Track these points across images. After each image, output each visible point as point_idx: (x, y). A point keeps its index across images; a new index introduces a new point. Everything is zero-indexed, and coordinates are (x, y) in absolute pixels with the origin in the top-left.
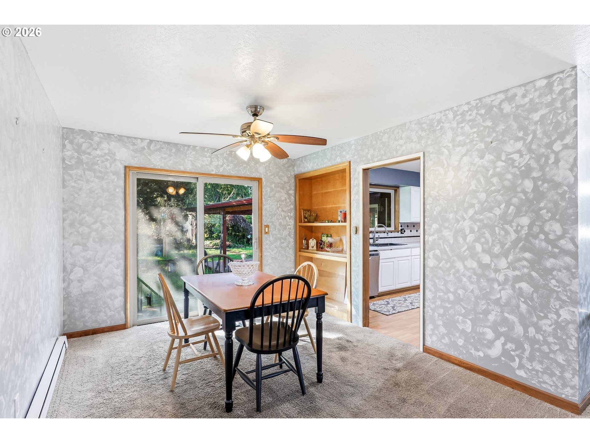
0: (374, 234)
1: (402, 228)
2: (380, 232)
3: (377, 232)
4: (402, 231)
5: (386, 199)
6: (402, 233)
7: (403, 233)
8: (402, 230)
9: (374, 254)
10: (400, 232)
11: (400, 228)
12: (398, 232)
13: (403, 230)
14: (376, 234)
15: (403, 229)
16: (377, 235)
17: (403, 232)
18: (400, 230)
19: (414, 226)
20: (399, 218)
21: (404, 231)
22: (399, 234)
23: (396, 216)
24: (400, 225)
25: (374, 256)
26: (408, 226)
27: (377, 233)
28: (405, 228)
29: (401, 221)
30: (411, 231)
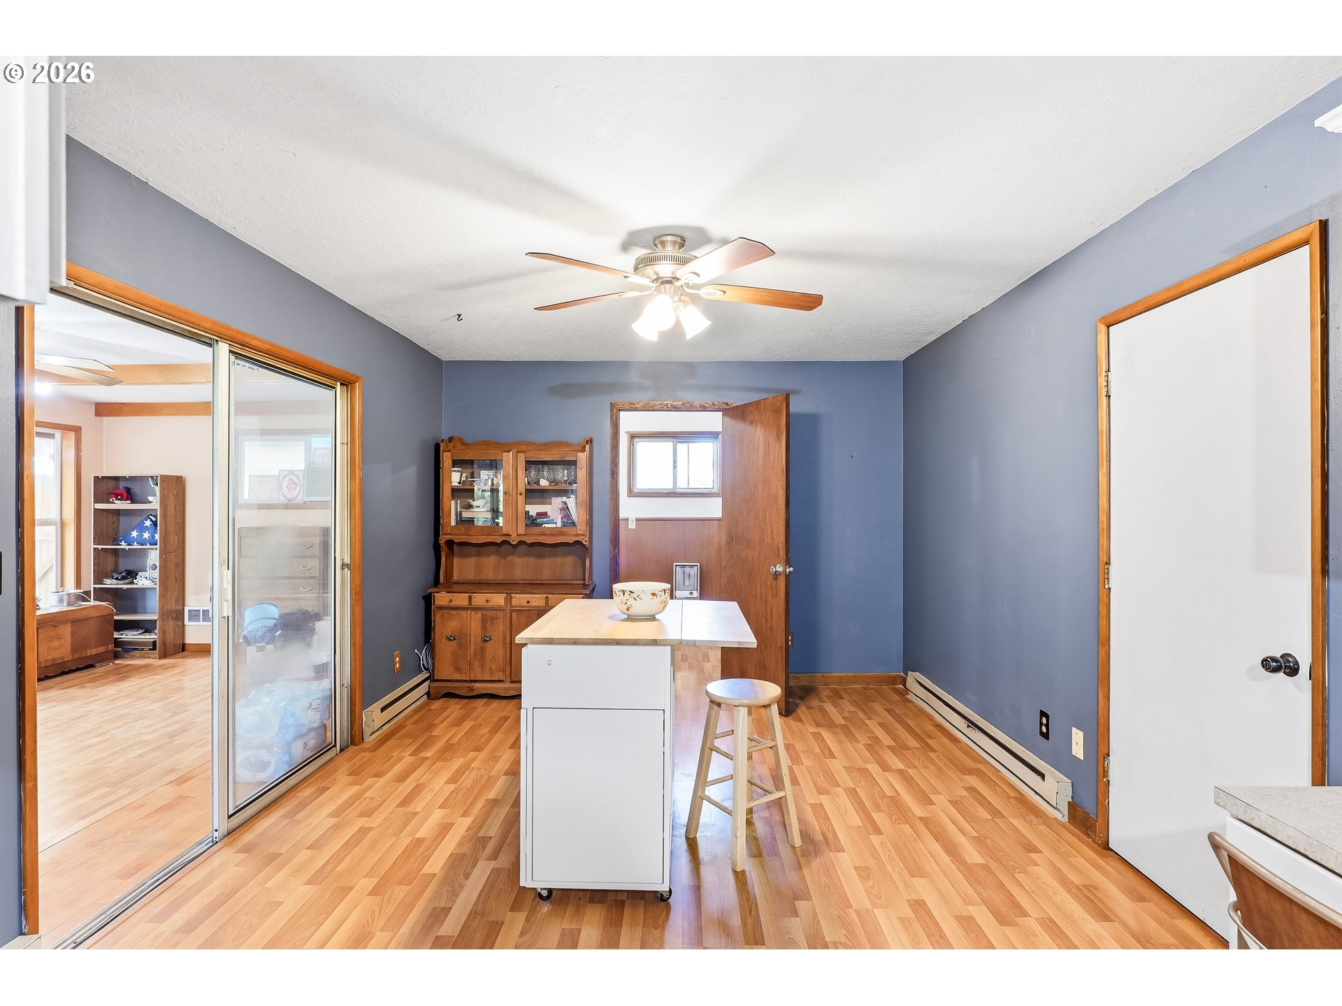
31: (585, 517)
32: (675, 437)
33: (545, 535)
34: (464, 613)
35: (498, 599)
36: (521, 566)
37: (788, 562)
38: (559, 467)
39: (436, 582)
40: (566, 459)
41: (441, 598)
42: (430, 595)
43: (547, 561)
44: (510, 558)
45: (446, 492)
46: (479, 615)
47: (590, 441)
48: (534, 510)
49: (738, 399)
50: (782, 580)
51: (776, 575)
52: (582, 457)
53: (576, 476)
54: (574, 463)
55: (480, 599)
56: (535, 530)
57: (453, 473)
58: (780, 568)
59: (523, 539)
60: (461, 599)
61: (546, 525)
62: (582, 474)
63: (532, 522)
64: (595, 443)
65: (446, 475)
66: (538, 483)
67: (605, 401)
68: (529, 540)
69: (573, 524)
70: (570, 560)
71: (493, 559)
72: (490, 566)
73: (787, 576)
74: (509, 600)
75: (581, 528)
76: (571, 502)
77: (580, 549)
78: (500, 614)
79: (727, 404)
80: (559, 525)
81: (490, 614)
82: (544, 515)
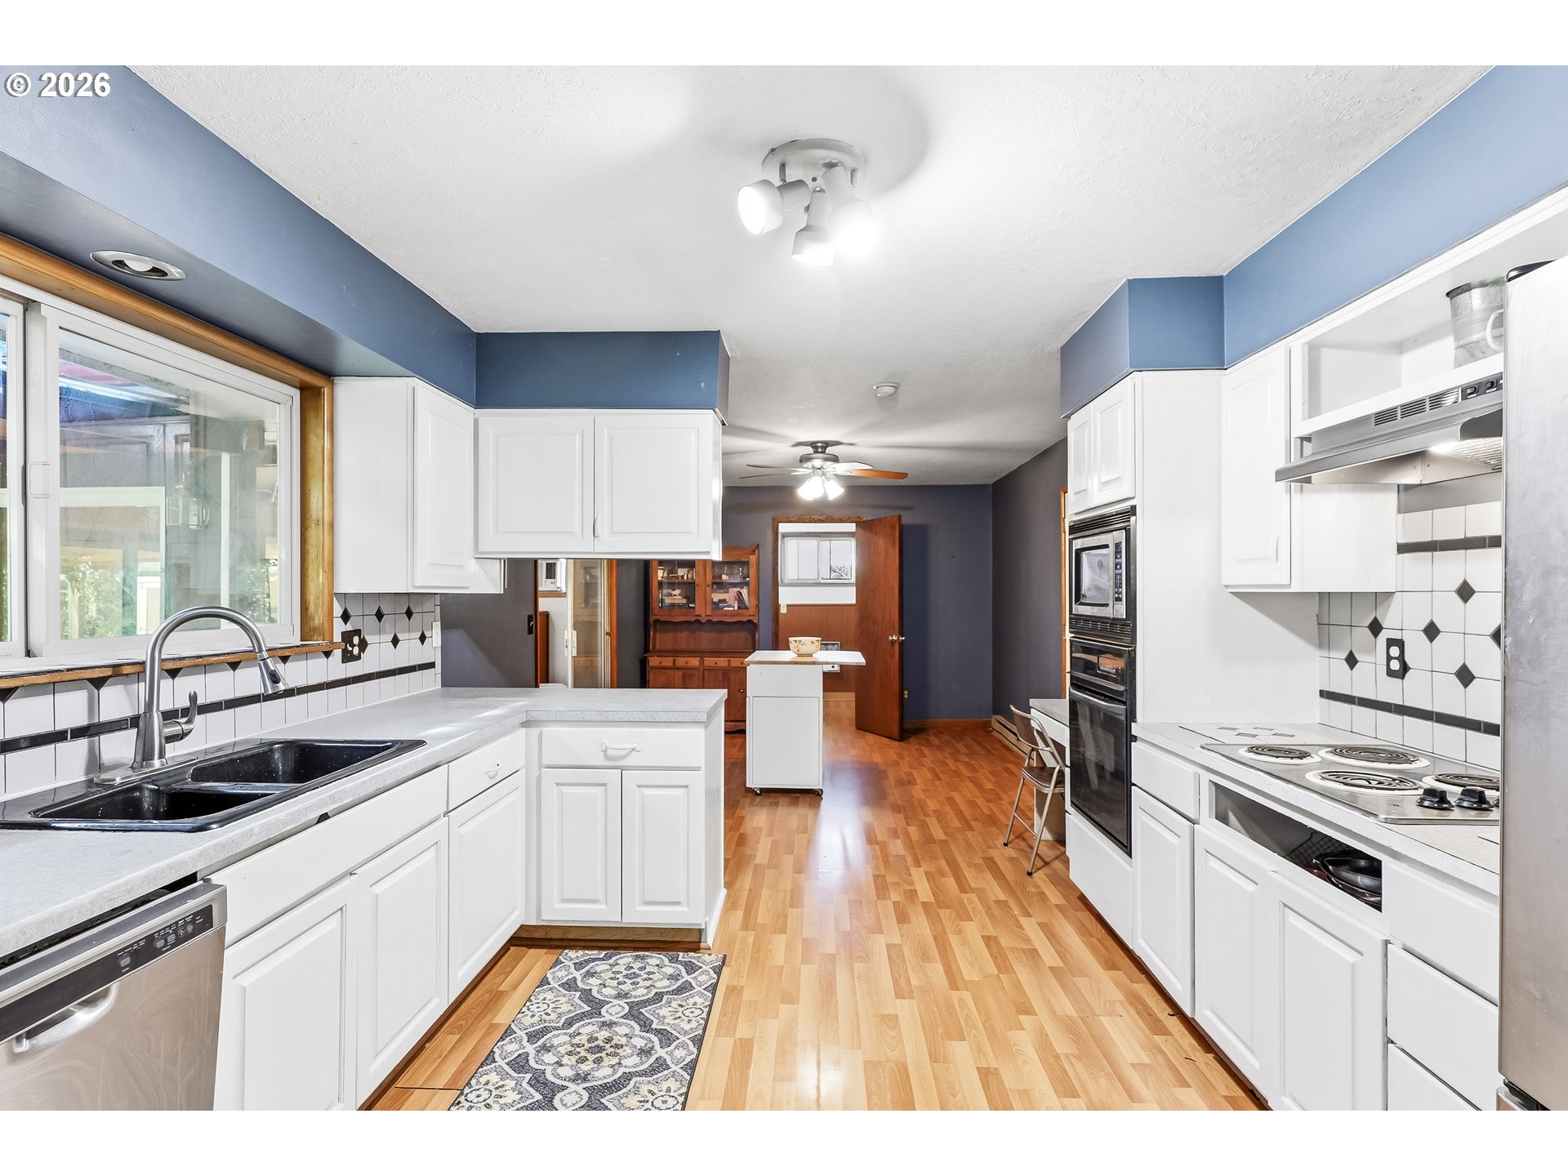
0: (142, 687)
1: (349, 627)
2: (203, 664)
3: (170, 666)
4: (353, 645)
5: (226, 458)
6: (348, 657)
7: (358, 658)
8: (347, 637)
9: (150, 939)
10: (337, 654)
11: (339, 627)
12: (327, 654)
13: (356, 640)
14: (166, 683)
15: (357, 632)
16: (173, 694)
17: (356, 651)
18: (337, 638)
19: (409, 614)
20: (332, 564)
21: (363, 645)
22: (335, 668)
23: (312, 553)
24: (338, 611)
25: (158, 953)
26: (379, 615)
27: (173, 673)
28: (367, 625)
29: (347, 584)
30: (395, 641)
31: (754, 602)
32: (820, 537)
33: (726, 615)
34: (670, 672)
35: (694, 662)
36: (706, 639)
37: (901, 633)
38: (736, 566)
39: (646, 649)
40: (743, 560)
41: (654, 661)
42: (645, 658)
43: (726, 636)
44: (698, 633)
45: (655, 585)
46: (681, 673)
47: (758, 547)
48: (716, 597)
49: (868, 515)
50: (897, 646)
51: (893, 642)
52: (753, 559)
53: (748, 573)
54: (747, 563)
55: (681, 661)
56: (719, 612)
57: (659, 571)
58: (895, 638)
59: (710, 618)
60: (668, 662)
61: (726, 609)
62: (752, 571)
63: (716, 606)
64: (760, 547)
65: (654, 572)
66: (721, 578)
67: (768, 517)
68: (715, 619)
69: (747, 608)
70: (743, 634)
71: (685, 634)
72: (683, 639)
73: (902, 643)
74: (702, 662)
75: (752, 611)
76: (744, 592)
77: (751, 626)
78: (696, 672)
79: (859, 518)
80: (736, 608)
81: (688, 672)
82: (724, 601)
